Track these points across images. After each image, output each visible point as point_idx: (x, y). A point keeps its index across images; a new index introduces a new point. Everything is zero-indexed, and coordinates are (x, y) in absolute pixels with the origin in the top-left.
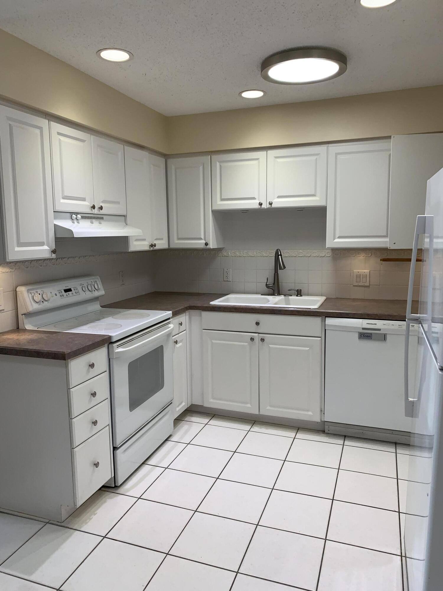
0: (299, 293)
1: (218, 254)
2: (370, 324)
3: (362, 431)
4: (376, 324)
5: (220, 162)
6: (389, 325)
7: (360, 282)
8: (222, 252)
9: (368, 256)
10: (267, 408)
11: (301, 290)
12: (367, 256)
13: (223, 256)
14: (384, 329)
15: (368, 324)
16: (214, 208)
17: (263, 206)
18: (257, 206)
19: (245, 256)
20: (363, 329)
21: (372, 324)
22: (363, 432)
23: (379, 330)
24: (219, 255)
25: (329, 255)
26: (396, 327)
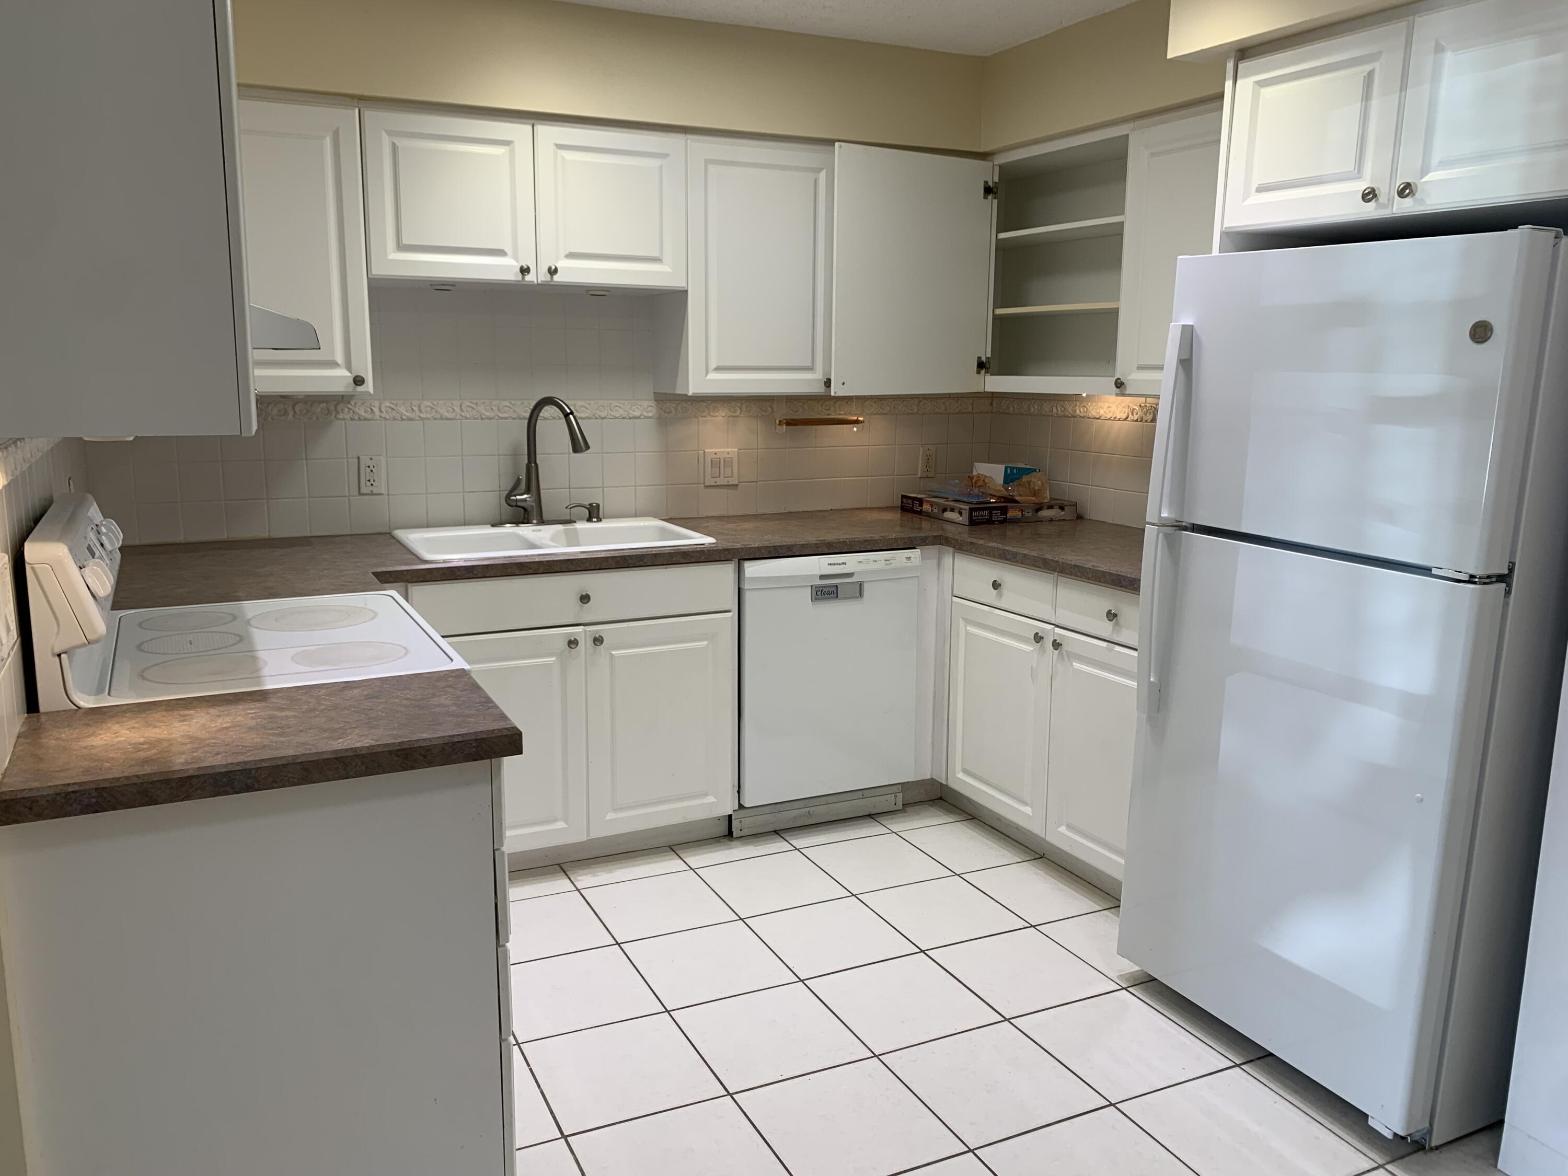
0: (593, 513)
1: (337, 413)
2: (834, 564)
3: (807, 809)
4: (845, 563)
5: (390, 133)
6: (868, 561)
7: (719, 477)
8: (350, 406)
9: (734, 415)
10: (608, 818)
11: (599, 505)
12: (732, 414)
13: (352, 419)
14: (862, 573)
15: (831, 564)
16: (377, 271)
17: (530, 278)
18: (513, 276)
19: (428, 419)
20: (822, 577)
21: (837, 564)
22: (809, 812)
23: (850, 575)
24: (341, 416)
25: (650, 414)
26: (881, 565)
